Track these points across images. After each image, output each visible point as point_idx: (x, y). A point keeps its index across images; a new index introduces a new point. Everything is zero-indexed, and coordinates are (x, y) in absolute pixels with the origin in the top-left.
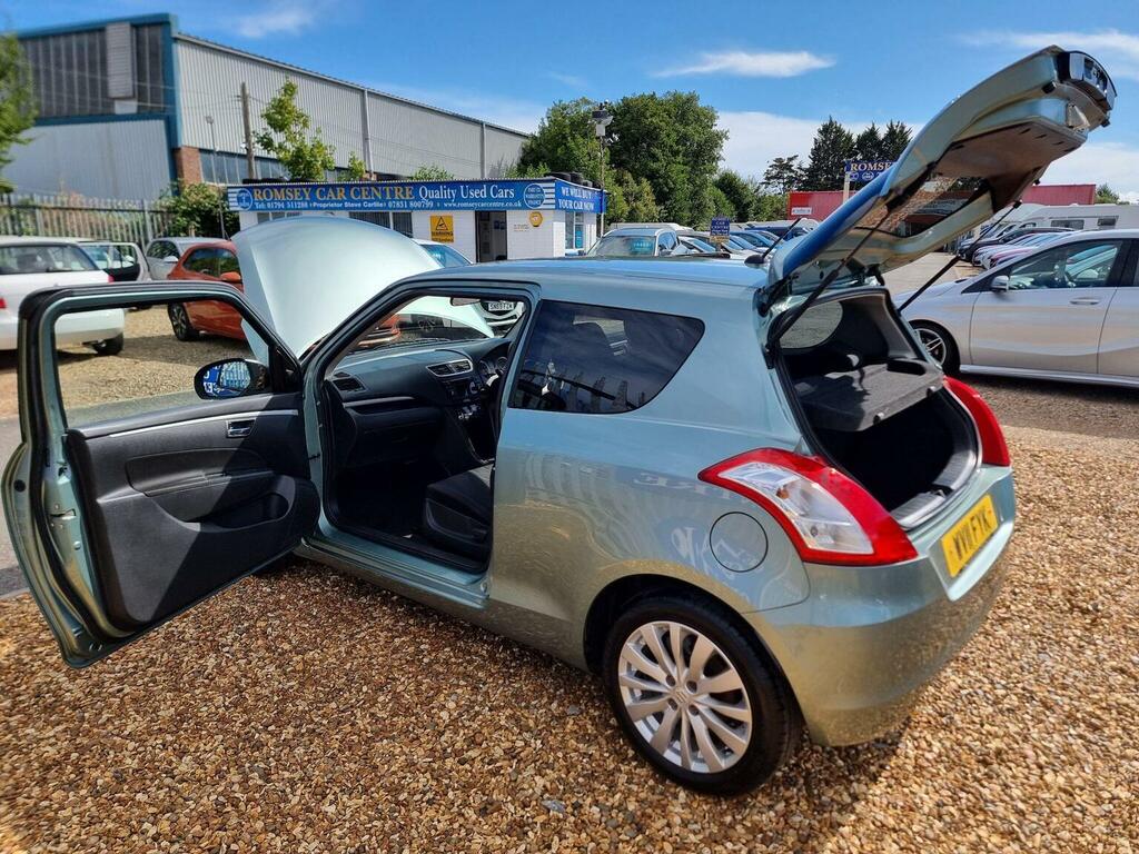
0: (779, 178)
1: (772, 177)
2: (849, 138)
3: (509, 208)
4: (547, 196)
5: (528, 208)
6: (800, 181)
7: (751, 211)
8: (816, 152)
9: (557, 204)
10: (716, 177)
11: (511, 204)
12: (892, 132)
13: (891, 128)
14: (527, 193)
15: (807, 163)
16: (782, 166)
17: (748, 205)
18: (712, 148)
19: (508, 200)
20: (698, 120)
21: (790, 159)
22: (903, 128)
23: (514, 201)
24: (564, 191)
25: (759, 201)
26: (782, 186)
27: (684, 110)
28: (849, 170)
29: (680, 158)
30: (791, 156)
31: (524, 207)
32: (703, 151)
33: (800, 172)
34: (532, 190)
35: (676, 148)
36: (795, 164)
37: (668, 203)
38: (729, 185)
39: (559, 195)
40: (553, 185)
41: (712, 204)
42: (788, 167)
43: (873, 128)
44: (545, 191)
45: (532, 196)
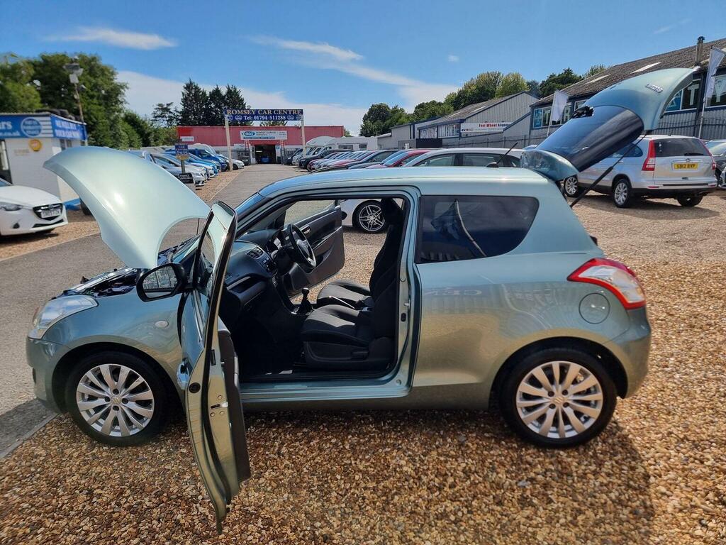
0: (163, 117)
1: (159, 116)
2: (204, 93)
3: (8, 137)
4: (43, 127)
5: (27, 137)
6: (178, 119)
7: (151, 138)
8: (185, 100)
9: (54, 134)
10: (122, 115)
11: (9, 134)
12: (229, 91)
13: (229, 89)
14: (24, 124)
15: (181, 108)
16: (164, 109)
17: (149, 134)
18: (117, 95)
19: (7, 130)
20: (103, 74)
21: (168, 105)
22: (235, 89)
23: (12, 131)
24: (58, 123)
25: (155, 131)
26: (166, 122)
27: (91, 67)
28: (226, 113)
29: (95, 101)
30: (169, 103)
31: (23, 136)
32: (112, 96)
33: (176, 114)
34: (29, 123)
35: (91, 93)
36: (172, 108)
37: (94, 132)
38: (132, 120)
39: (54, 127)
40: (49, 119)
41: (124, 134)
42: (167, 110)
43: (218, 88)
44: (41, 123)
45: (29, 127)
